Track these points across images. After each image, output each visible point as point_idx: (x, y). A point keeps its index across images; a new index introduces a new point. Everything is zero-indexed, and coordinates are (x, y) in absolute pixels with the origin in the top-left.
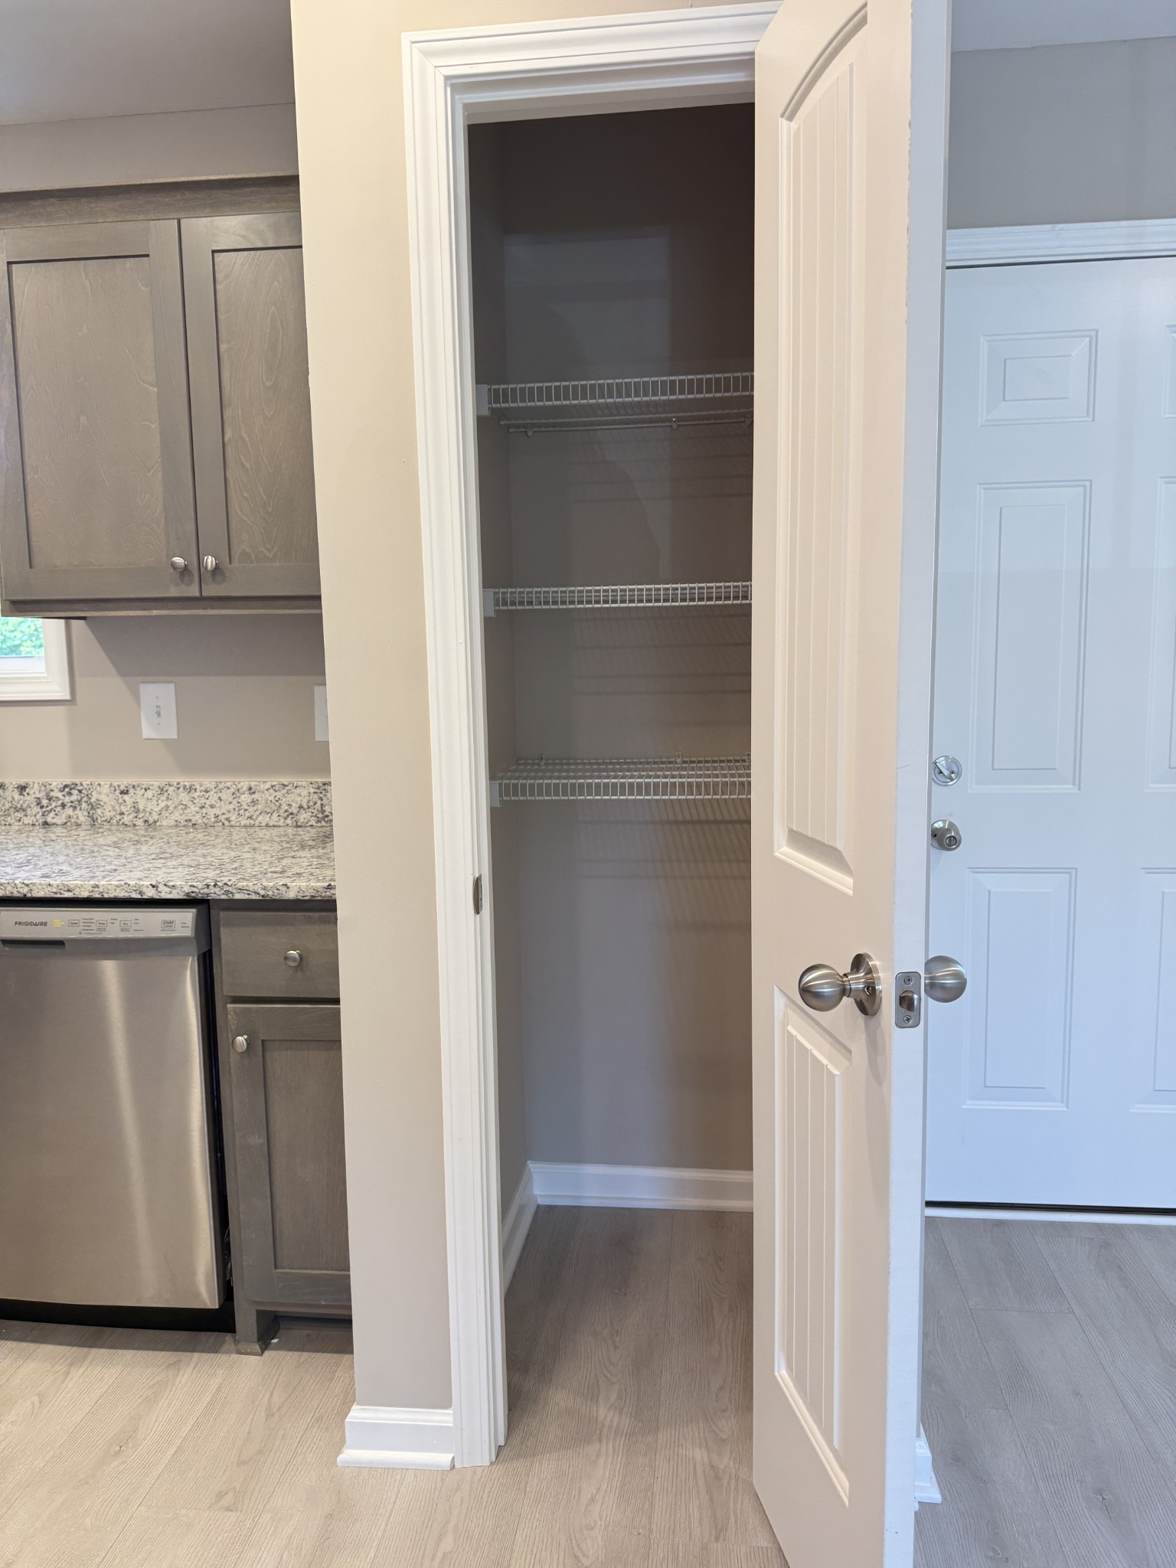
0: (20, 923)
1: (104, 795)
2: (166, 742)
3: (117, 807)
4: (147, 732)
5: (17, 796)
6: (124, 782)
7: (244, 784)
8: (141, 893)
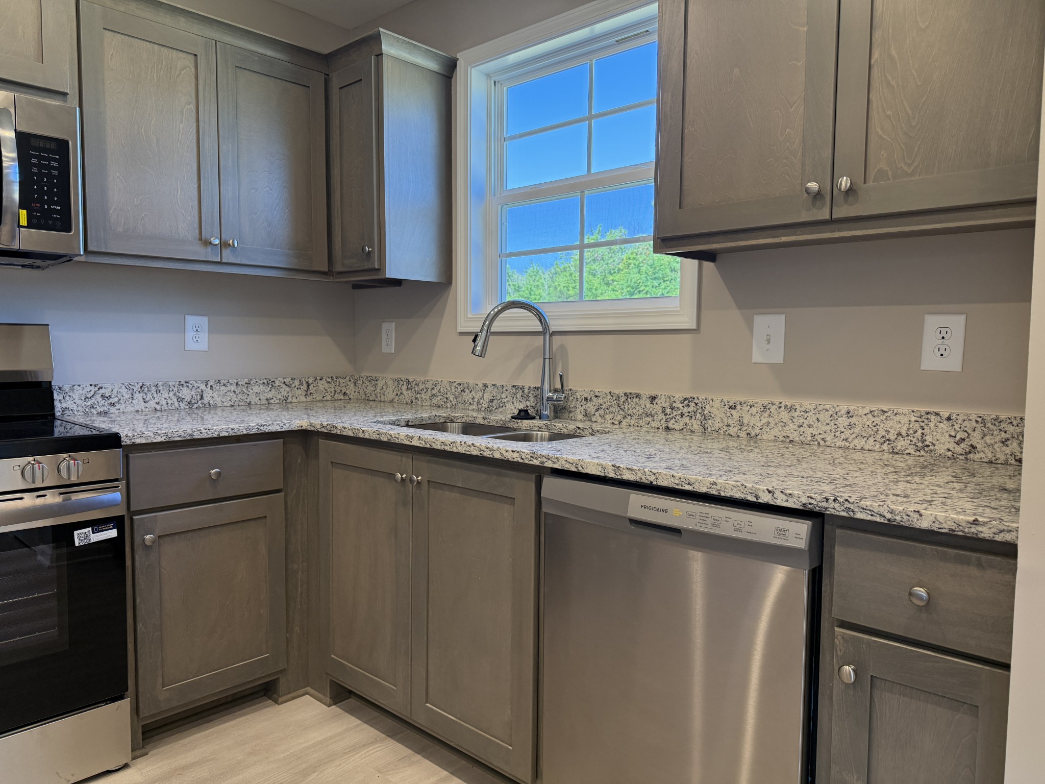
0: (645, 507)
1: (716, 410)
2: (772, 366)
3: (725, 419)
4: (757, 357)
5: (648, 405)
6: (733, 399)
7: (843, 407)
8: (757, 496)
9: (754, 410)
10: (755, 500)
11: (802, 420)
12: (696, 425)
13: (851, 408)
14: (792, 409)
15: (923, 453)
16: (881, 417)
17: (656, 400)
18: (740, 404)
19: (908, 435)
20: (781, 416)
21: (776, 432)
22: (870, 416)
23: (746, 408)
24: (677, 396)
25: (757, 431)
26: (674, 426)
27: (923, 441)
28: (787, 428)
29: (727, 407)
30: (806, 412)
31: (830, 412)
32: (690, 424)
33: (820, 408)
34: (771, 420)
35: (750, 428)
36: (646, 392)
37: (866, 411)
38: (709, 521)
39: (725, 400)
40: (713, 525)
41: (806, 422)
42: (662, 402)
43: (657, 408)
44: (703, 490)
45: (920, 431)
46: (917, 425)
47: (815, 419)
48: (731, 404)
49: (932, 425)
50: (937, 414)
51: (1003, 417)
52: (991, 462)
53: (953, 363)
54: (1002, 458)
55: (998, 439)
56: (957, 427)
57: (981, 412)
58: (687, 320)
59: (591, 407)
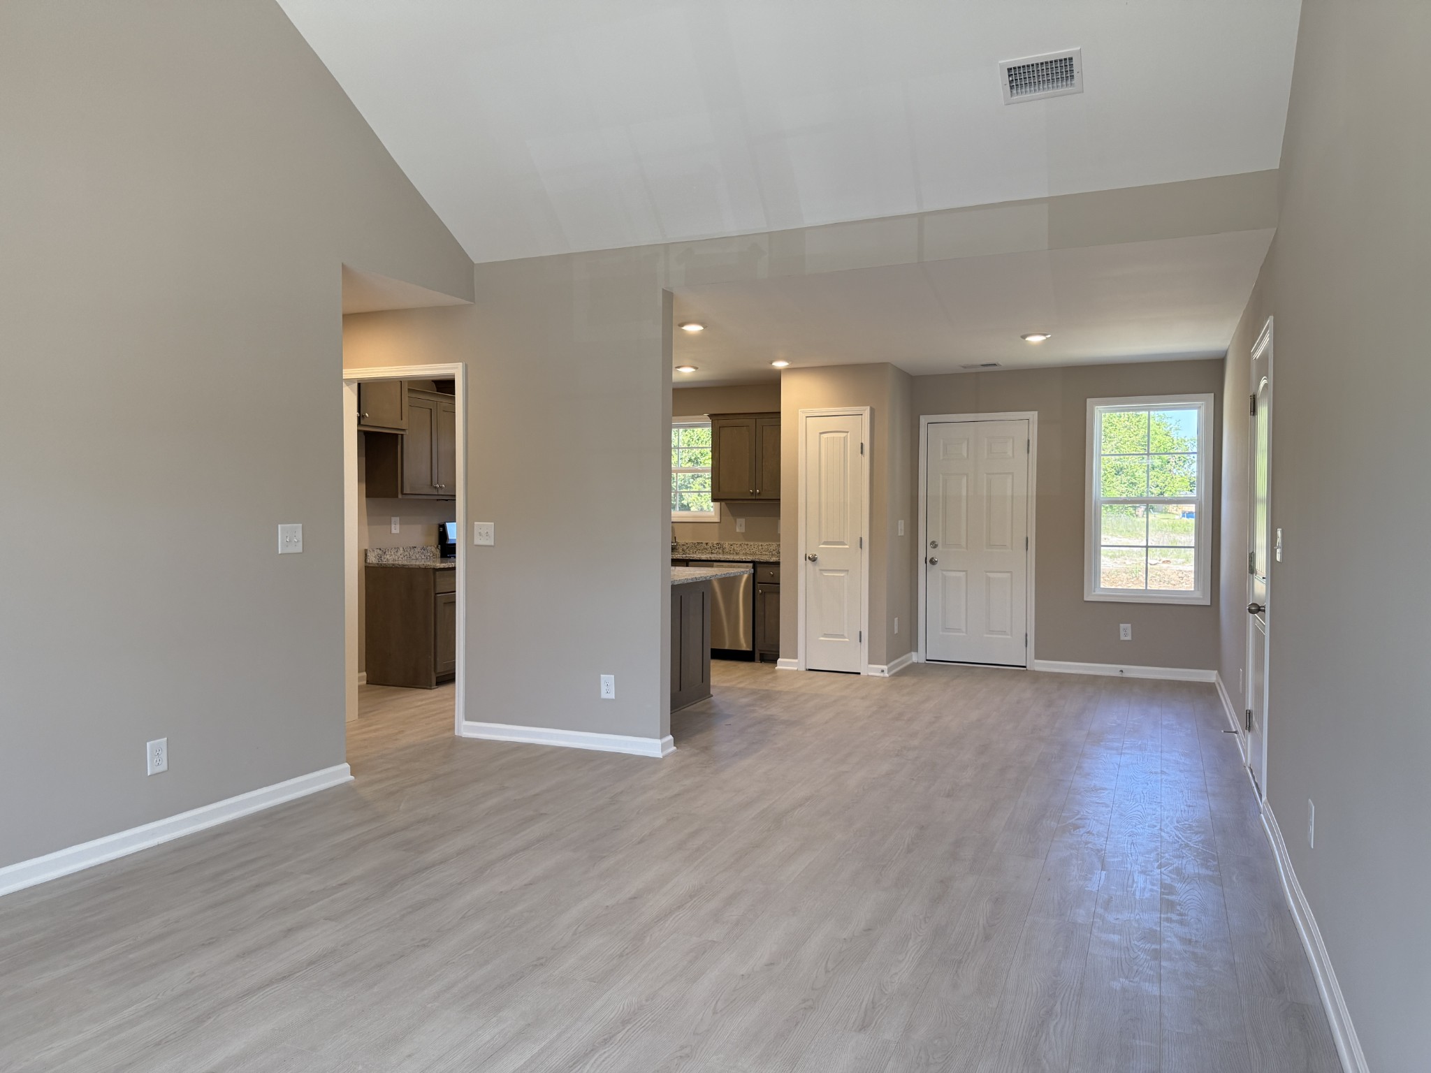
1: (726, 545)
2: (742, 533)
3: (730, 549)
4: (738, 530)
6: (731, 543)
7: (760, 544)
9: (737, 546)
12: (721, 551)
13: (762, 544)
14: (748, 545)
17: (708, 544)
18: (734, 544)
20: (745, 547)
21: (743, 551)
24: (715, 543)
25: (738, 552)
26: (714, 552)
28: (746, 550)
29: (730, 545)
30: (751, 546)
33: (755, 544)
34: (742, 548)
36: (704, 542)
37: (766, 544)
42: (710, 545)
58: (717, 519)
59: (685, 548)
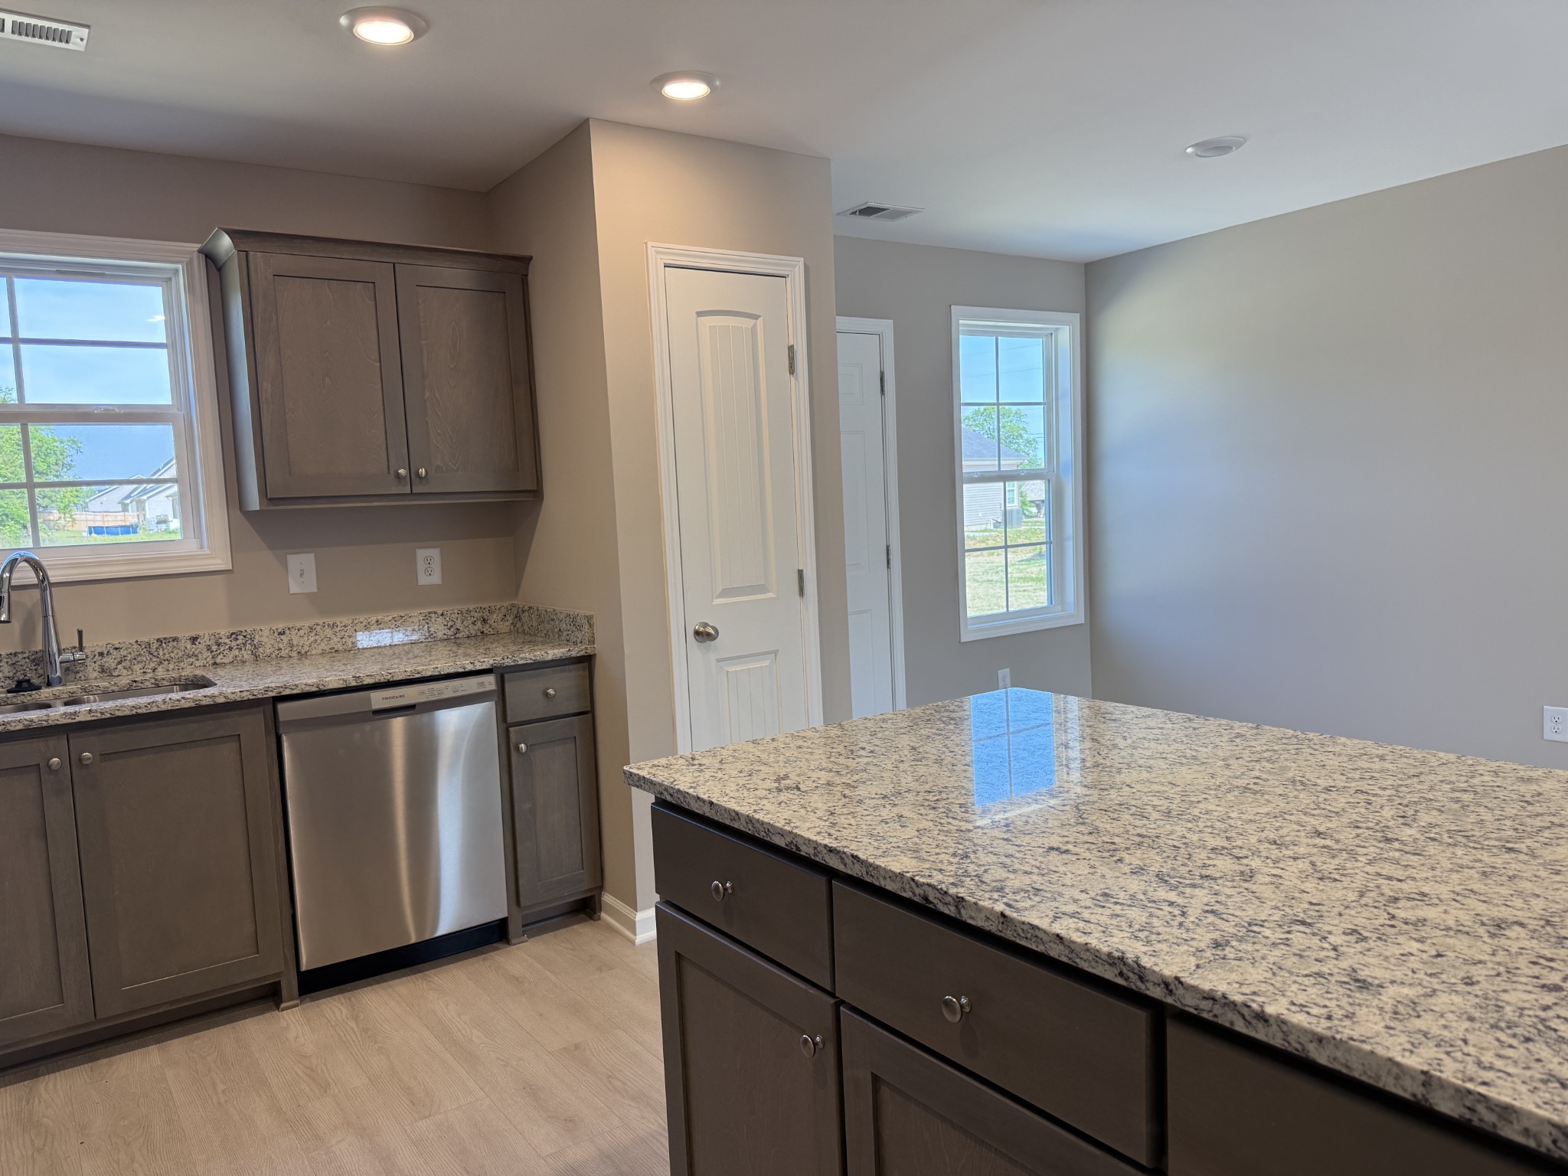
0: (386, 698)
1: (265, 637)
2: (309, 596)
3: (276, 645)
5: (189, 646)
6: (281, 626)
7: (373, 619)
8: (464, 668)
9: (302, 632)
10: (463, 670)
11: (343, 633)
12: (246, 655)
13: (379, 618)
14: (334, 625)
15: (430, 640)
16: (401, 621)
17: (198, 640)
18: (289, 629)
19: (419, 630)
20: (325, 633)
21: (323, 646)
22: (393, 621)
23: (294, 632)
24: (223, 633)
25: (306, 648)
26: (223, 661)
27: (429, 631)
28: (332, 641)
29: (276, 634)
30: (345, 626)
31: (364, 623)
32: (240, 656)
33: (356, 622)
34: (317, 637)
35: (300, 648)
36: (184, 634)
37: (390, 618)
38: (435, 693)
39: (274, 628)
40: (439, 694)
41: (347, 634)
42: (205, 641)
43: (201, 647)
44: (429, 674)
45: (426, 626)
46: (424, 621)
47: (353, 630)
48: (279, 631)
49: (433, 620)
50: (435, 613)
51: (471, 609)
52: (468, 637)
53: (436, 579)
54: (474, 633)
55: (470, 622)
56: (447, 619)
57: (459, 608)
58: (222, 563)
59: (110, 662)
